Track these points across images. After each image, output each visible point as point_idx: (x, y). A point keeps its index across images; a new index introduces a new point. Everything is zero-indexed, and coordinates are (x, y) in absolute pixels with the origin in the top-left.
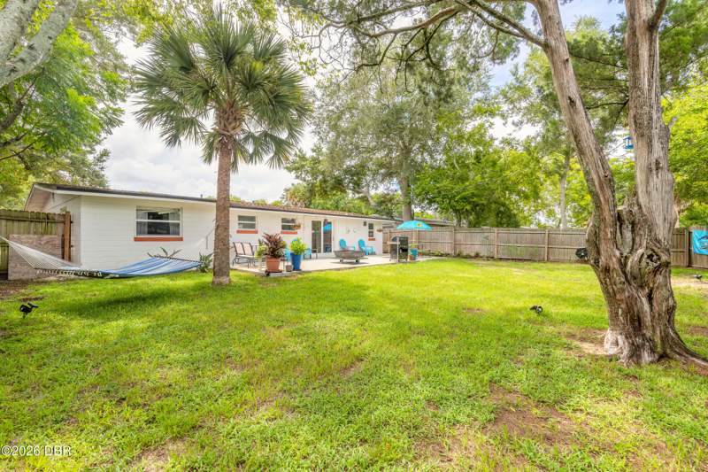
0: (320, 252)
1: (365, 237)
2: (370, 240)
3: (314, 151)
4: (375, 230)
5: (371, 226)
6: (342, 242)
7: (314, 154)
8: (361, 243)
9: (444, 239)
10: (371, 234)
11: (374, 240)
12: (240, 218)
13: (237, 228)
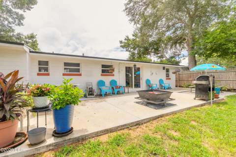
0: (132, 87)
1: (164, 77)
2: (167, 79)
3: (133, 35)
4: (170, 73)
5: (168, 71)
6: (148, 81)
7: (134, 38)
8: (161, 81)
10: (168, 76)
11: (170, 79)
12: (66, 64)
13: (63, 71)
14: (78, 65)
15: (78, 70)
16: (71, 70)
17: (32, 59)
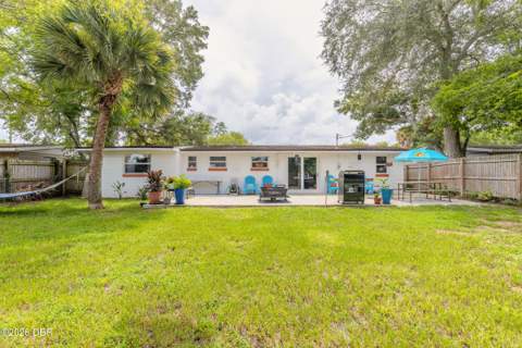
0: (300, 187)
9: (505, 175)
10: (383, 169)
11: (386, 176)
12: (212, 158)
13: (209, 166)
14: (224, 158)
15: (224, 165)
16: (217, 165)
17: (182, 155)
